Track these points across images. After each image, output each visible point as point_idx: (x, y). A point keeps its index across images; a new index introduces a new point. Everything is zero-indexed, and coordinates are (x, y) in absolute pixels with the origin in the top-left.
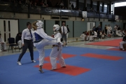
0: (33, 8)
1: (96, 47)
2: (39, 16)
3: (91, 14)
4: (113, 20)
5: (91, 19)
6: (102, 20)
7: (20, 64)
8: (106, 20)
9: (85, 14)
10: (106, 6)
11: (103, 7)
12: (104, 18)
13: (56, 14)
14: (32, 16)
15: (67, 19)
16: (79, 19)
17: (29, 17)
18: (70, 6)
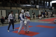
0: (13, 4)
1: (43, 22)
2: (16, 8)
3: (41, 7)
4: (51, 9)
5: (41, 9)
6: (46, 9)
7: (9, 31)
8: (48, 9)
9: (38, 6)
10: (48, 3)
11: (46, 3)
12: (47, 8)
13: (24, 7)
14: (12, 8)
15: (29, 9)
16: (35, 9)
17: (11, 8)
18: (31, 3)
